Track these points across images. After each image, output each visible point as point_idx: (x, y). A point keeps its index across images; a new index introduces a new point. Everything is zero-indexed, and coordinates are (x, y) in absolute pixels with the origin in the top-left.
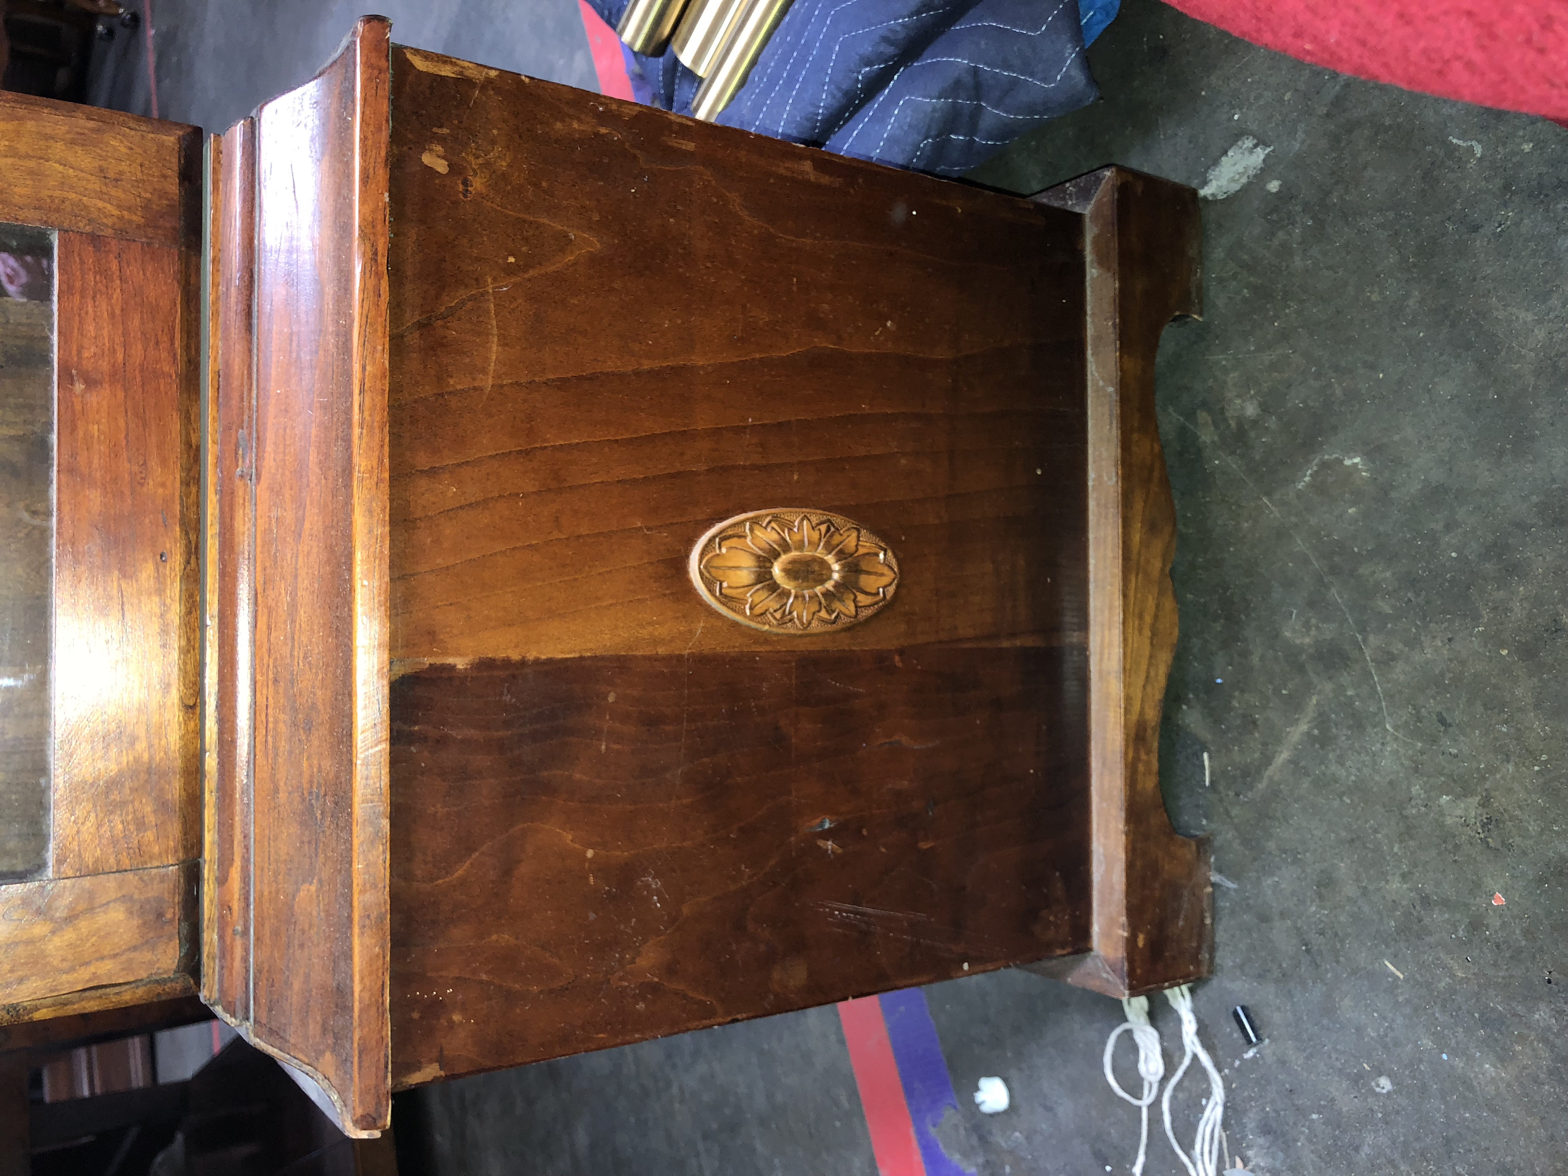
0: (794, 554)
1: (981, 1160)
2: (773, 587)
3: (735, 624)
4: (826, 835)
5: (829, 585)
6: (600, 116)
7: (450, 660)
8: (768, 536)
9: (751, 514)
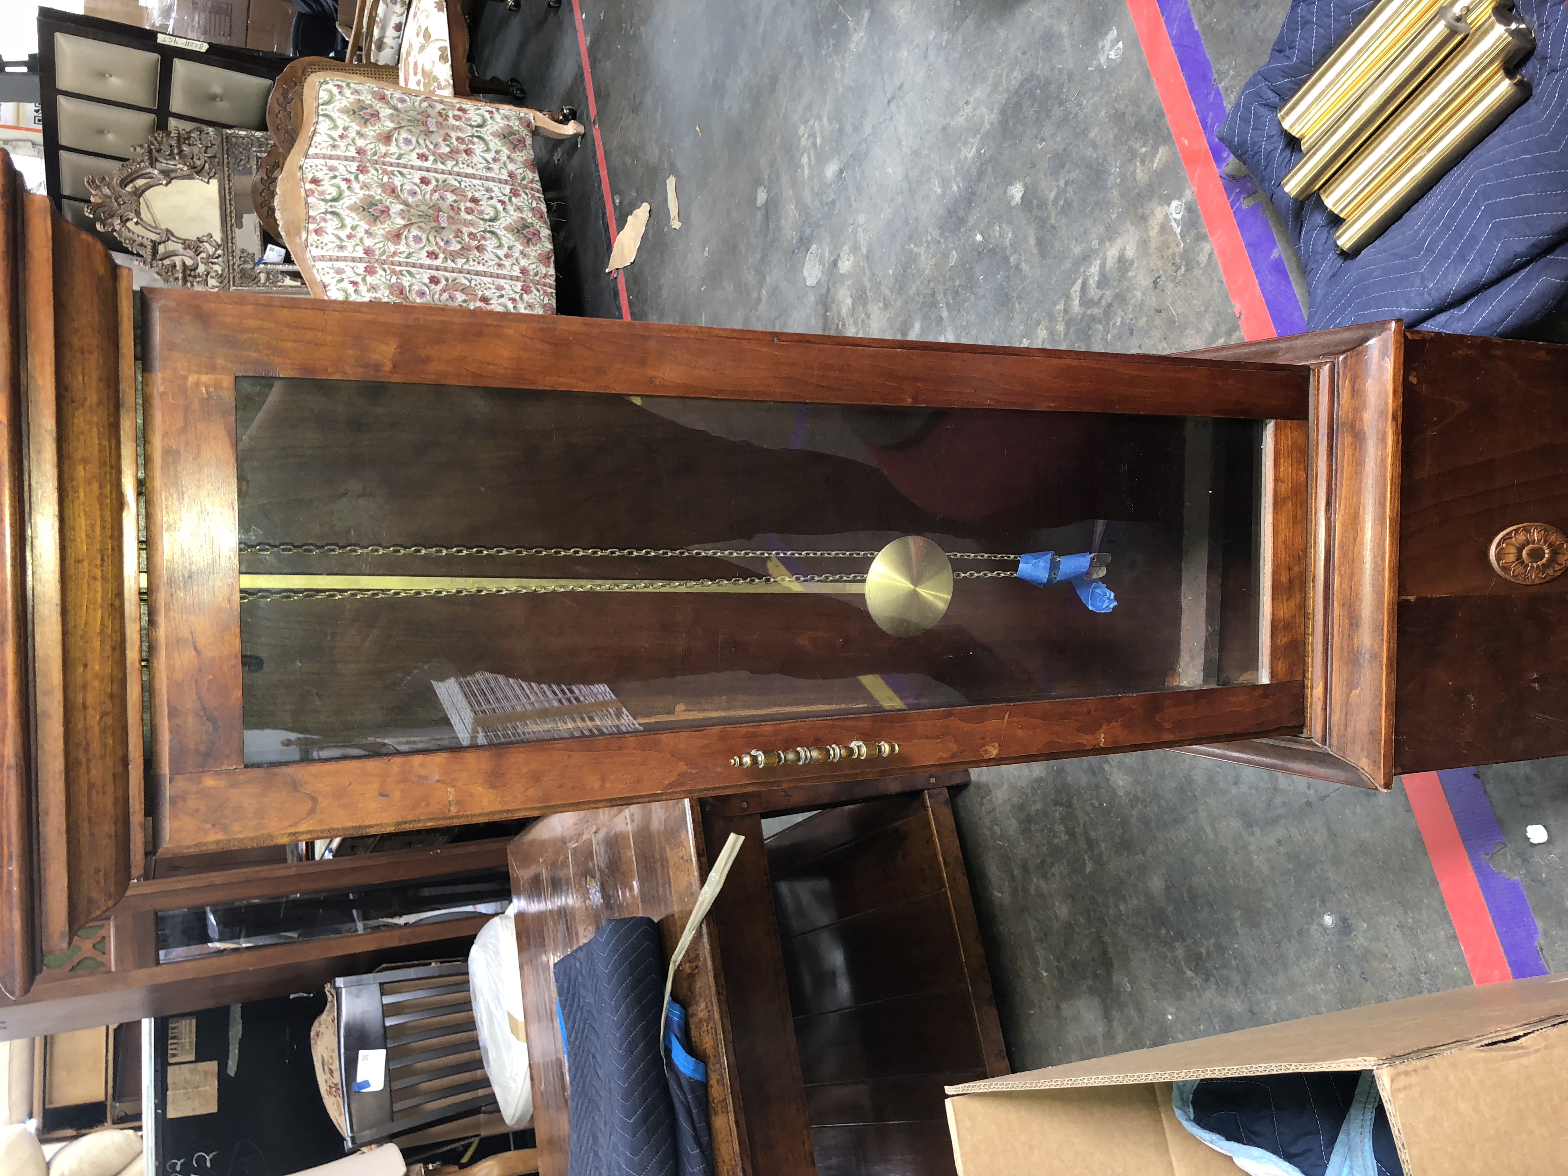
0: (1531, 546)
1: (1523, 872)
2: (1523, 562)
3: (1506, 580)
4: (1534, 681)
5: (1544, 560)
6: (1468, 346)
7: (1409, 598)
8: (1522, 537)
9: (1515, 527)
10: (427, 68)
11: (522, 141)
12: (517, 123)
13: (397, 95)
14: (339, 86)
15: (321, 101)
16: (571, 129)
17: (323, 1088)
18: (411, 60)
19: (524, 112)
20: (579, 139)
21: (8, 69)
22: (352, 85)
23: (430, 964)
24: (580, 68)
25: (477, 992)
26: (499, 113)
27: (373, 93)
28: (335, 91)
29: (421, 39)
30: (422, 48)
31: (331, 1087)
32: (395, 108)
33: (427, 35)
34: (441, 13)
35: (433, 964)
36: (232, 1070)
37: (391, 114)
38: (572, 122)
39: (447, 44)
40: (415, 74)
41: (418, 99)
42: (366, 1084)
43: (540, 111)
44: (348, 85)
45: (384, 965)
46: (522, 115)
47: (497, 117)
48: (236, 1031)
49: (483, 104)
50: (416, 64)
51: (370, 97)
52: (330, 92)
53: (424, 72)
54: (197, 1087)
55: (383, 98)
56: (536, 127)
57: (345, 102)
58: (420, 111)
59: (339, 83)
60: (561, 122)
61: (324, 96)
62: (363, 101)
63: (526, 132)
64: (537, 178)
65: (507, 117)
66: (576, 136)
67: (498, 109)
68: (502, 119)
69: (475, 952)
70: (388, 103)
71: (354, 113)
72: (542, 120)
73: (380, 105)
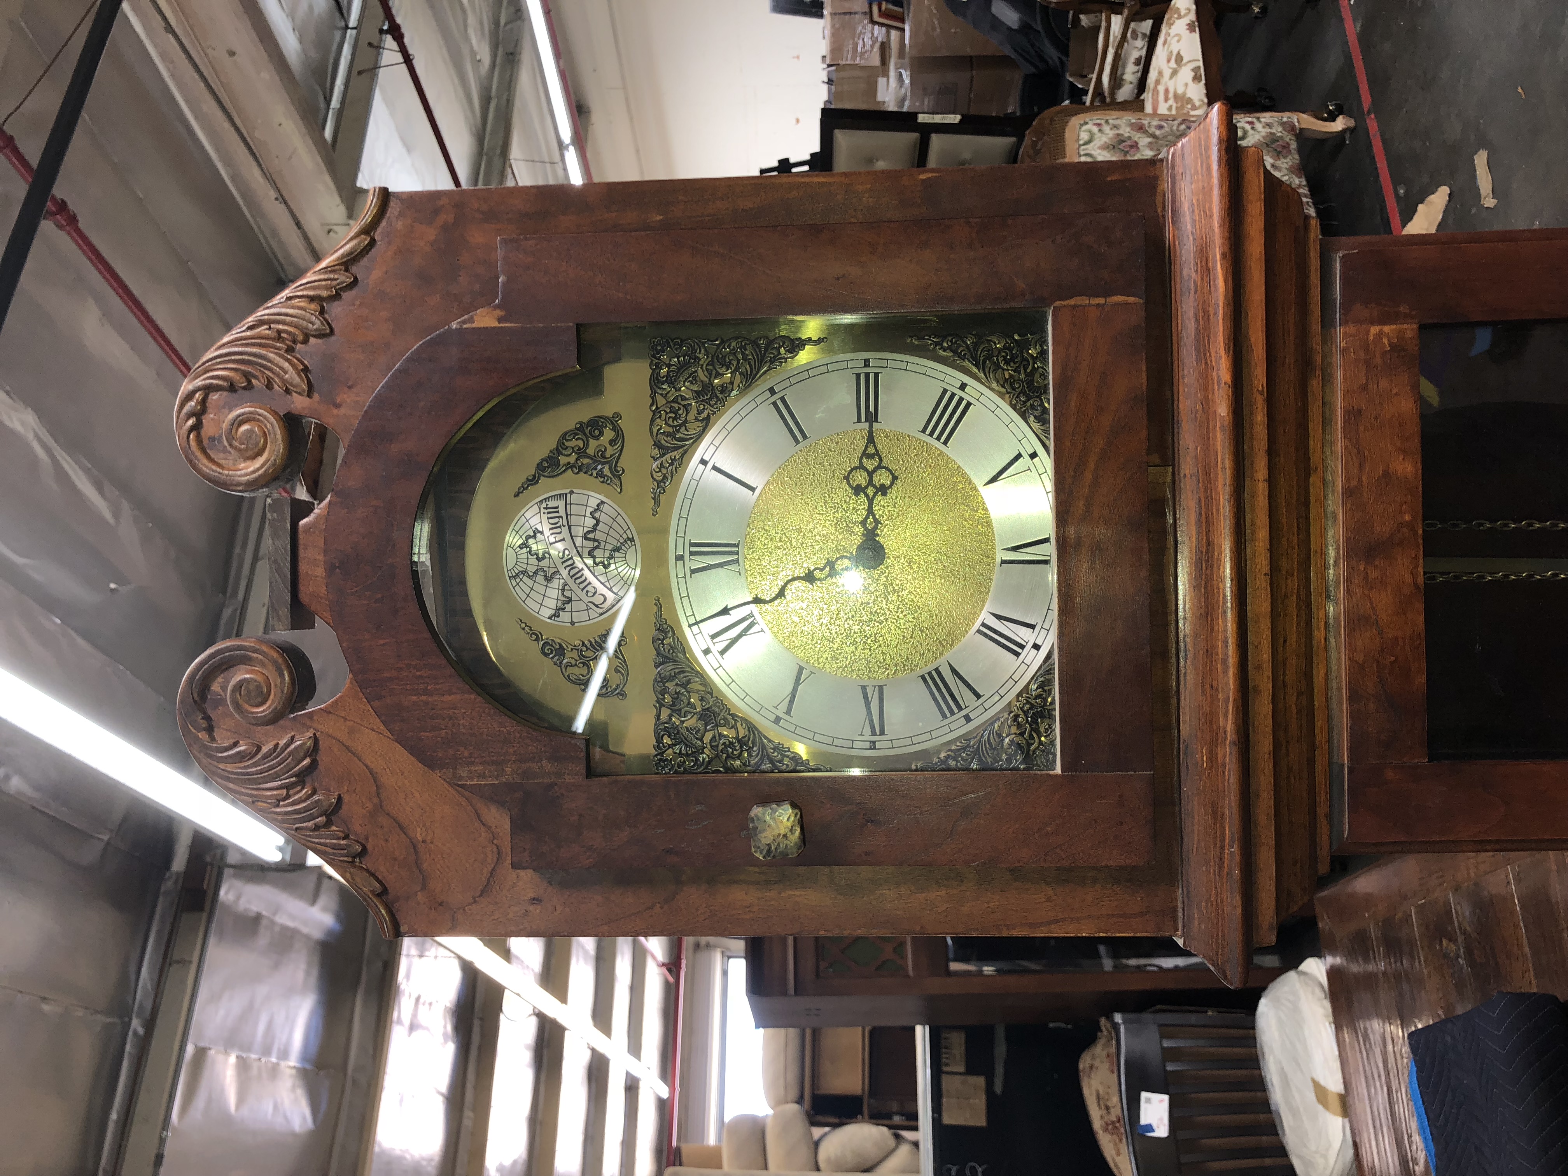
10: (1180, 91)
11: (1286, 147)
12: (1280, 129)
13: (1155, 123)
14: (1099, 125)
15: (1081, 142)
16: (1339, 125)
17: (1097, 1124)
18: (1161, 89)
19: (1286, 116)
20: (1348, 135)
21: (794, 170)
22: (1111, 121)
23: (1206, 1012)
24: (1348, 58)
25: (1266, 1050)
26: (1260, 122)
27: (1132, 125)
28: (1095, 129)
29: (1173, 64)
30: (1175, 73)
31: (1107, 1124)
32: (1153, 136)
33: (1179, 59)
34: (1193, 34)
35: (1210, 1013)
36: (998, 1088)
37: (1150, 143)
38: (1341, 117)
39: (1201, 64)
40: (1166, 100)
41: (1176, 122)
42: (1150, 1128)
43: (1303, 112)
44: (1107, 121)
45: (1159, 1007)
46: (1285, 120)
47: (1258, 126)
48: (1001, 1050)
49: (1242, 115)
50: (1167, 91)
51: (1128, 129)
52: (1090, 132)
53: (1176, 96)
54: (968, 1099)
55: (1141, 128)
56: (1301, 129)
57: (1104, 139)
58: (1178, 133)
59: (1098, 121)
60: (1325, 120)
61: (1084, 136)
62: (1122, 135)
63: (1290, 137)
64: (1304, 183)
65: (1269, 125)
66: (1344, 131)
67: (1258, 119)
68: (1264, 127)
69: (1264, 1006)
70: (1146, 132)
71: (1114, 147)
72: (1305, 121)
73: (1139, 135)
